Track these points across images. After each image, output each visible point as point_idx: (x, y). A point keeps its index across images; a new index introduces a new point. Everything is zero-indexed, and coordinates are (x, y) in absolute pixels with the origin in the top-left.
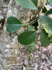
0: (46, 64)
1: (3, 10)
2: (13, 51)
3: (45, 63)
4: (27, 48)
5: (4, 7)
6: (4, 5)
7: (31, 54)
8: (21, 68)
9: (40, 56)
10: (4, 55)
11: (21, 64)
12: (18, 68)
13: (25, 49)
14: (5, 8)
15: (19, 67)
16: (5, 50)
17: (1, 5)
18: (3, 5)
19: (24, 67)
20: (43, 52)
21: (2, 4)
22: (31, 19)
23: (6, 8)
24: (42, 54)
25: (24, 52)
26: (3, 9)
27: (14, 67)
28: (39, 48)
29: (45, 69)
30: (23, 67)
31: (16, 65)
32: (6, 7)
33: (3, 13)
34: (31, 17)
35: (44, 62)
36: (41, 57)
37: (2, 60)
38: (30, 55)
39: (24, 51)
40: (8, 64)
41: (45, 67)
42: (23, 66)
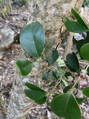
0: (87, 107)
1: (12, 19)
2: (35, 81)
3: (85, 106)
4: (52, 81)
5: (12, 14)
6: (13, 10)
7: (60, 91)
8: (43, 114)
9: (76, 94)
10: (22, 87)
11: (43, 107)
12: (38, 113)
13: (49, 82)
14: (14, 15)
15: (40, 113)
16: (22, 79)
17: (9, 11)
18: (10, 12)
19: (48, 112)
20: (81, 87)
21: (9, 9)
22: (62, 32)
23: (16, 16)
24: (79, 90)
25: (47, 87)
26: (11, 17)
27: (33, 112)
28: (74, 80)
29: (85, 116)
30: (46, 112)
31: (35, 109)
32: (16, 13)
33: (11, 25)
34: (62, 30)
35: (83, 104)
36: (77, 96)
37: (17, 95)
38: (58, 91)
39: (47, 85)
40: (26, 102)
41: (85, 113)
42: (47, 110)
